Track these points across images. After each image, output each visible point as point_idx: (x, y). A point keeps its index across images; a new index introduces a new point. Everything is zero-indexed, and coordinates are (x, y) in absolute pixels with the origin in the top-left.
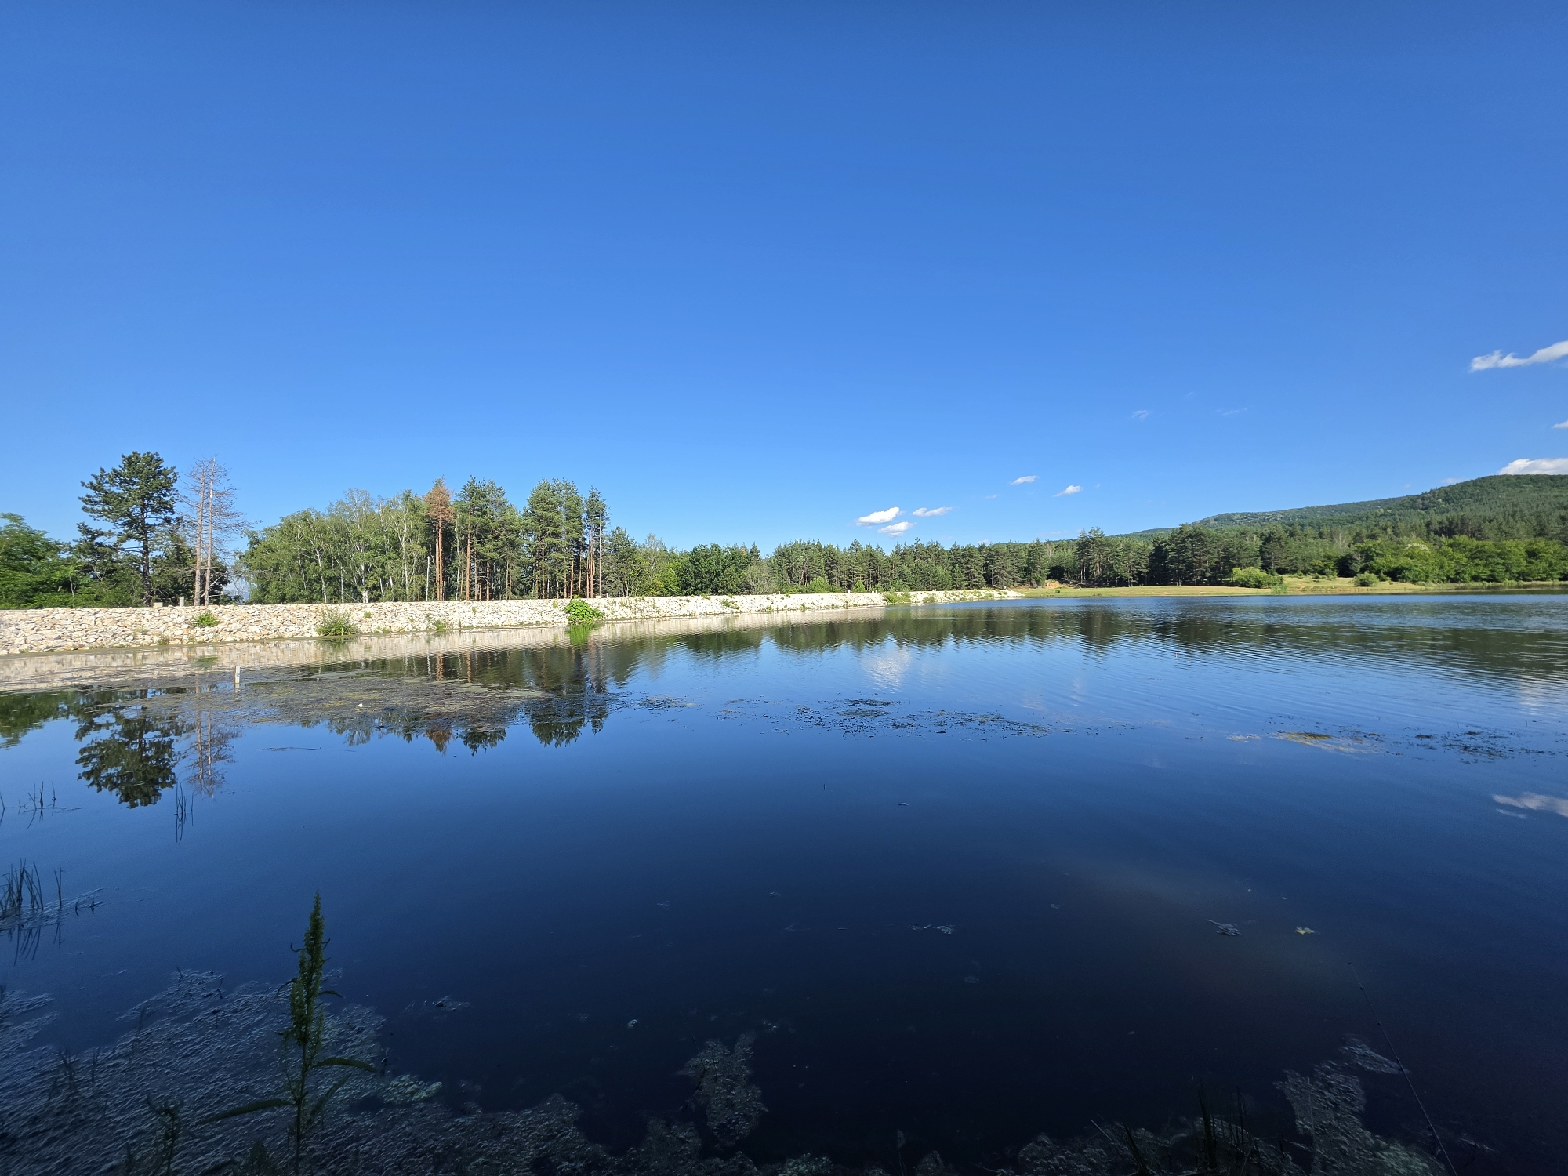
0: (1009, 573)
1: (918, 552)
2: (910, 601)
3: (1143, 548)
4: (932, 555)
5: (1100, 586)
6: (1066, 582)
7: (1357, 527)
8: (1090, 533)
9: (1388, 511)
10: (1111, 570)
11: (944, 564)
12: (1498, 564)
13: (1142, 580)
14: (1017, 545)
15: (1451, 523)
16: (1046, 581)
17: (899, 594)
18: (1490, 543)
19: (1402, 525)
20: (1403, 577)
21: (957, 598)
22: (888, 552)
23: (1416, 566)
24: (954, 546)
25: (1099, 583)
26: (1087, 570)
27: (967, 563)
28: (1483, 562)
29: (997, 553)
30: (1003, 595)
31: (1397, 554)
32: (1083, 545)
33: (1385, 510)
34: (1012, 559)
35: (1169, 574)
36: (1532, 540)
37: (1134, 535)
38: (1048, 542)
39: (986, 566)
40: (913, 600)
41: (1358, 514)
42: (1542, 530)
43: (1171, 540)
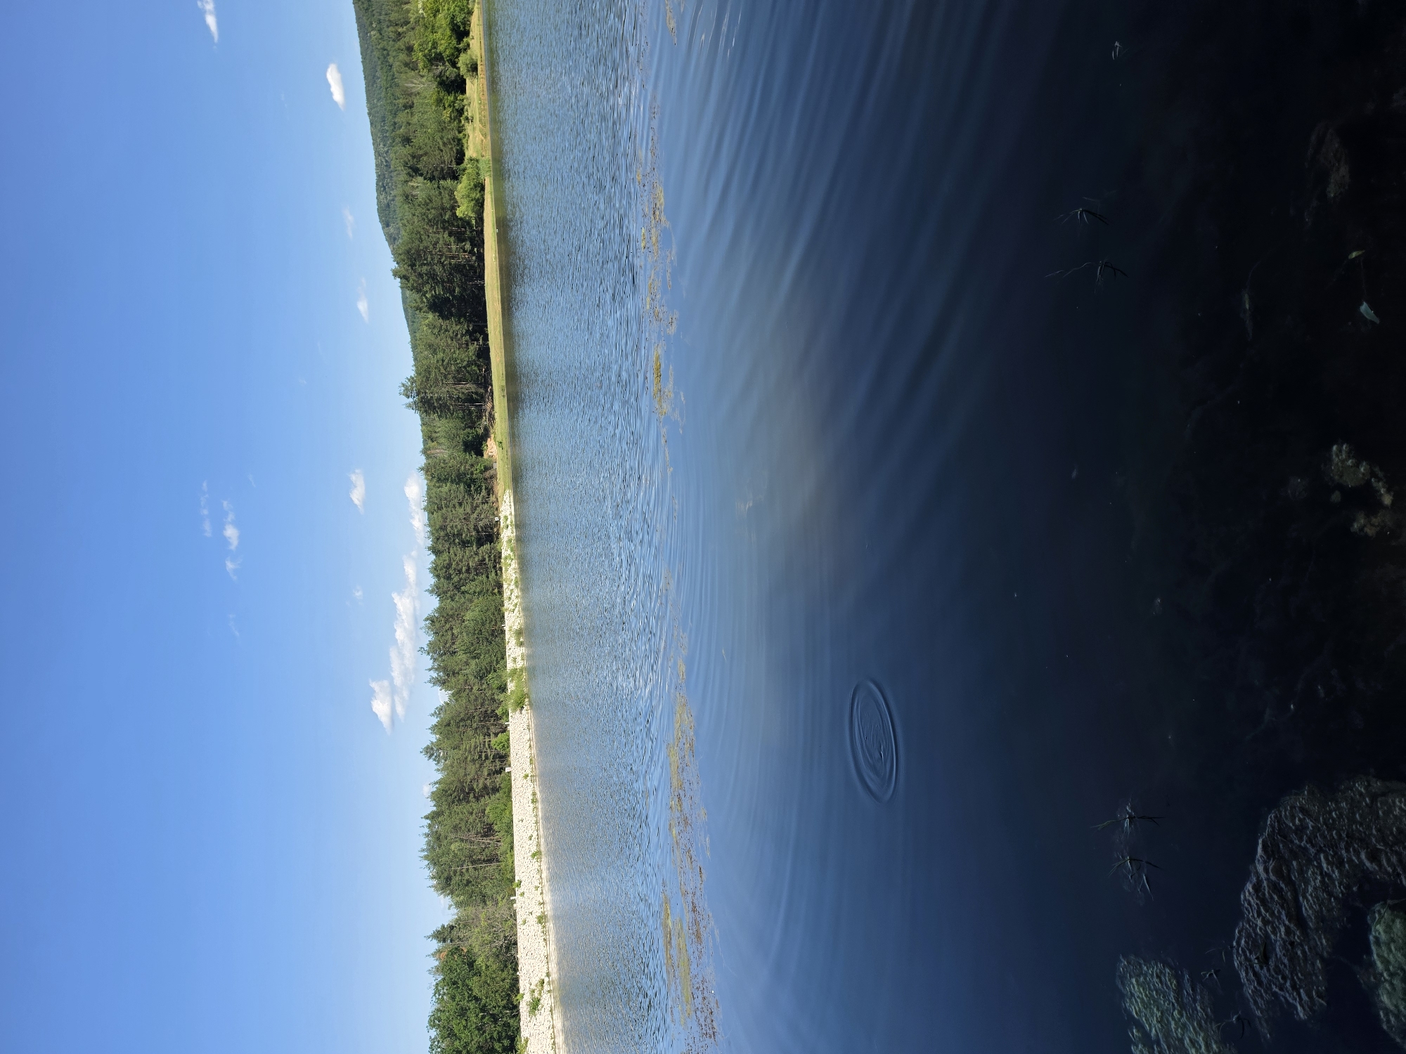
0: (474, 509)
2: (522, 669)
3: (432, 326)
5: (490, 385)
6: (487, 431)
8: (408, 397)
10: (466, 369)
11: (462, 609)
13: (479, 328)
14: (429, 499)
16: (485, 456)
17: (511, 685)
23: (448, 9)
25: (485, 382)
27: (460, 572)
30: (509, 521)
31: (433, 26)
32: (427, 405)
35: (468, 295)
39: (464, 544)
40: (521, 663)
43: (419, 291)
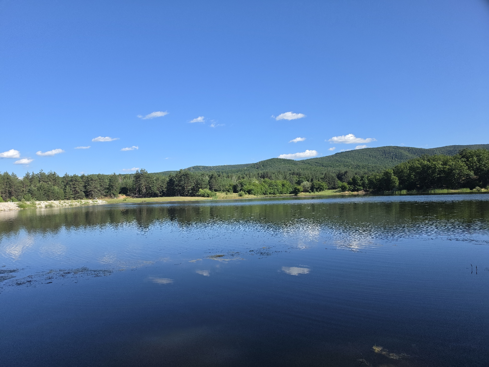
0: (99, 190)
1: (42, 177)
2: (36, 207)
3: (164, 179)
4: (51, 180)
5: (145, 197)
6: (129, 195)
7: (239, 174)
10: (150, 190)
11: (59, 185)
13: (164, 194)
14: (103, 176)
15: (264, 174)
16: (119, 195)
17: (28, 203)
21: (67, 205)
22: (21, 177)
23: (255, 189)
24: (66, 175)
25: (145, 196)
26: (139, 189)
27: (74, 185)
29: (92, 180)
30: (96, 202)
32: (138, 177)
34: (101, 183)
35: (175, 191)
37: (160, 173)
38: (120, 175)
39: (85, 187)
40: (38, 206)
41: (239, 169)
43: (176, 176)
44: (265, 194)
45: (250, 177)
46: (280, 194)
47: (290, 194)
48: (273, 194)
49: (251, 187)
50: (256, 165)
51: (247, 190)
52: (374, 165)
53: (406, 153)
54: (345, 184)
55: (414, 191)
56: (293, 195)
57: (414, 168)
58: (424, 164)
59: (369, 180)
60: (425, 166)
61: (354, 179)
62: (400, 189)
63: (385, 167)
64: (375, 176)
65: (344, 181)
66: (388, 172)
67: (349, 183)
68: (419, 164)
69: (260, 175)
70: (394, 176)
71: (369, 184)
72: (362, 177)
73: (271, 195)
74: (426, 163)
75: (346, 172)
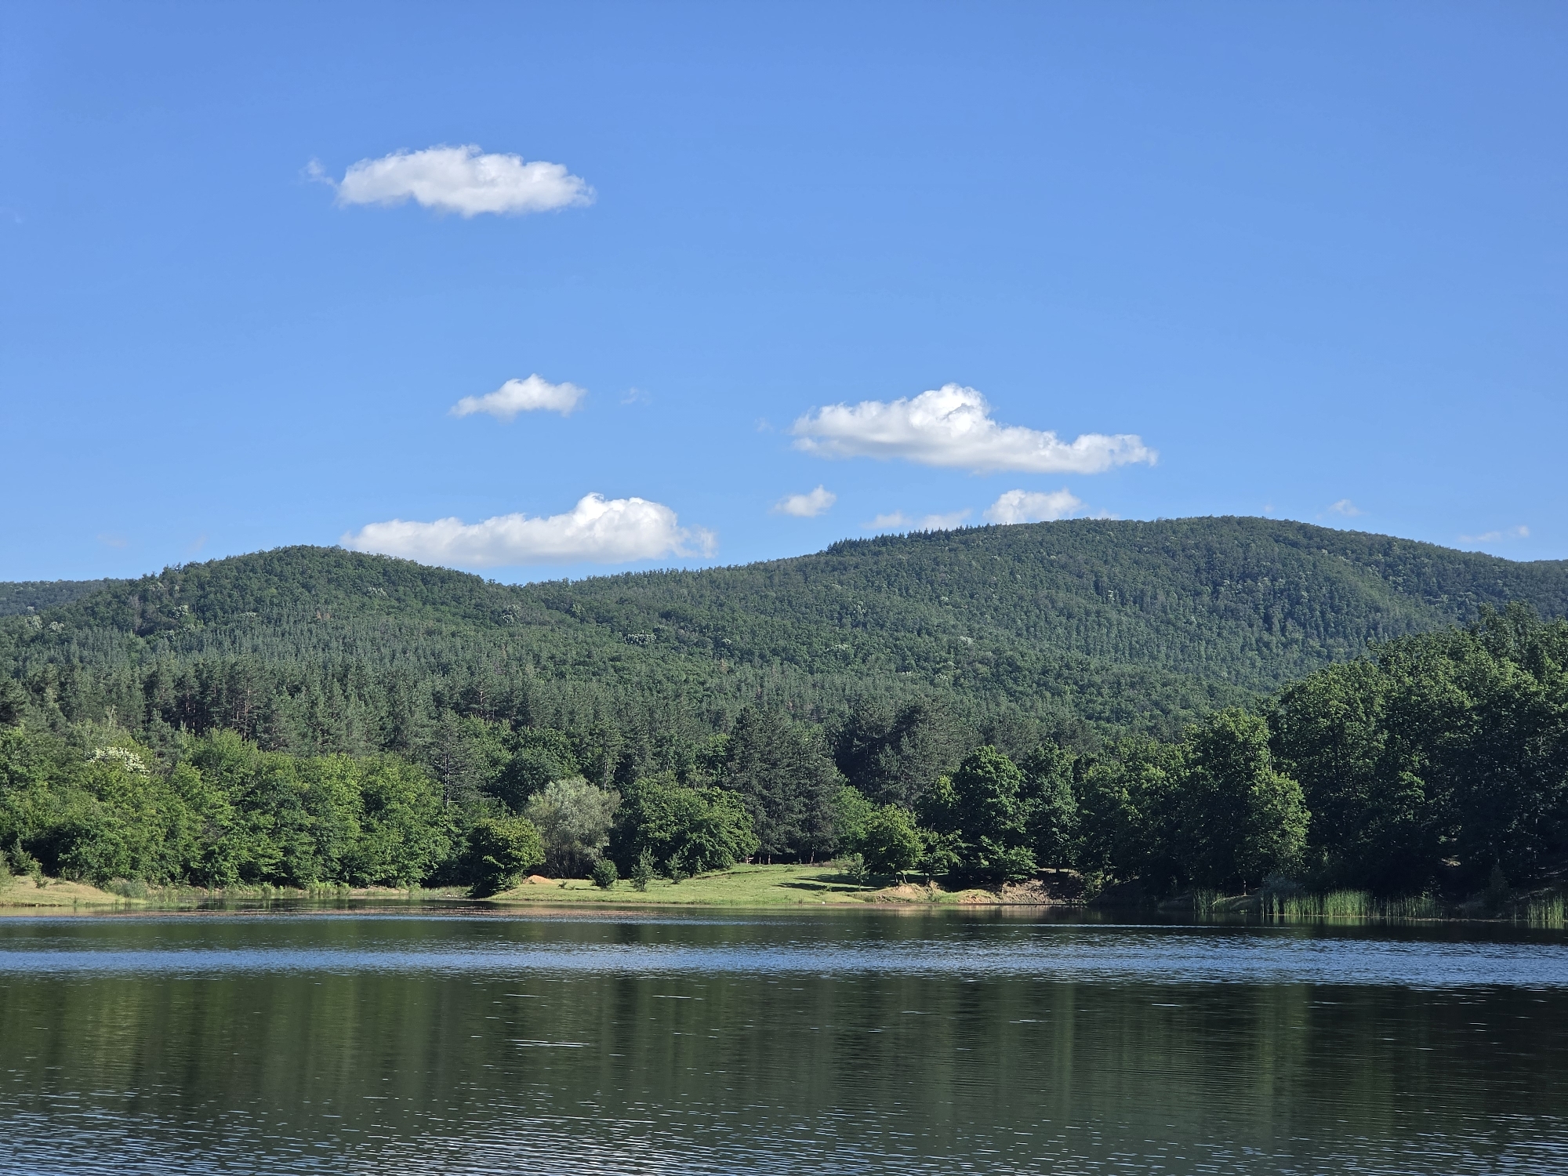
9: (54, 626)
12: (301, 828)
15: (205, 687)
18: (286, 759)
19: (84, 679)
20: (74, 863)
23: (109, 824)
28: (268, 820)
31: (65, 780)
33: (46, 623)
36: (374, 758)
42: (397, 729)
44: (198, 878)
45: (68, 712)
46: (339, 879)
47: (426, 884)
48: (278, 882)
49: (79, 808)
50: (135, 600)
51: (29, 834)
52: (1128, 668)
53: (1368, 587)
54: (902, 820)
55: (1419, 908)
56: (453, 893)
57: (1423, 717)
58: (1496, 681)
59: (1089, 794)
60: (1506, 698)
61: (971, 782)
62: (1319, 886)
63: (1211, 692)
64: (1135, 762)
65: (889, 798)
66: (1231, 737)
67: (932, 815)
68: (1456, 680)
69: (167, 693)
70: (1278, 768)
71: (1087, 825)
72: (1037, 766)
73: (252, 892)
74: (1510, 673)
75: (909, 718)
